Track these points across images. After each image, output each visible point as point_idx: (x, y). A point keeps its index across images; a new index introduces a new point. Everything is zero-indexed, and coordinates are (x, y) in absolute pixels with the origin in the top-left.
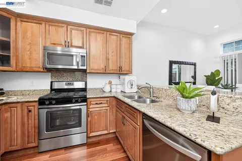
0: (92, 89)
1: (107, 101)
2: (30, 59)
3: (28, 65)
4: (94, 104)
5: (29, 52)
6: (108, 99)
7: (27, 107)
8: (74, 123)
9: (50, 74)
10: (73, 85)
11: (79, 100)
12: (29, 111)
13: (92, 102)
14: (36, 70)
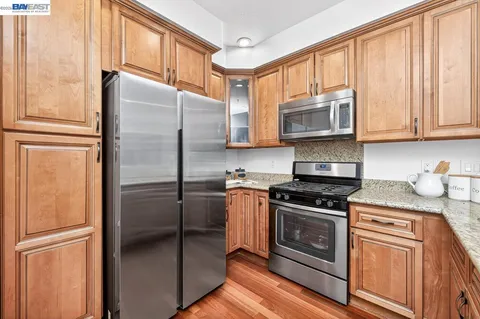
0: (377, 182)
1: (413, 222)
2: (266, 128)
4: (367, 221)
5: (265, 119)
6: (419, 218)
7: (259, 197)
8: (322, 247)
9: (292, 149)
10: (329, 169)
11: (330, 204)
12: (260, 204)
13: (361, 215)
14: (272, 143)
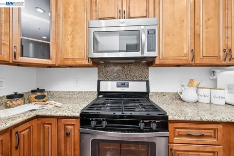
2: (72, 46)
3: (70, 56)
5: (71, 36)
7: (65, 125)
10: (128, 86)
11: (154, 126)
12: (68, 135)
13: (177, 130)
14: (79, 62)
